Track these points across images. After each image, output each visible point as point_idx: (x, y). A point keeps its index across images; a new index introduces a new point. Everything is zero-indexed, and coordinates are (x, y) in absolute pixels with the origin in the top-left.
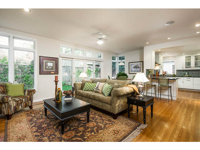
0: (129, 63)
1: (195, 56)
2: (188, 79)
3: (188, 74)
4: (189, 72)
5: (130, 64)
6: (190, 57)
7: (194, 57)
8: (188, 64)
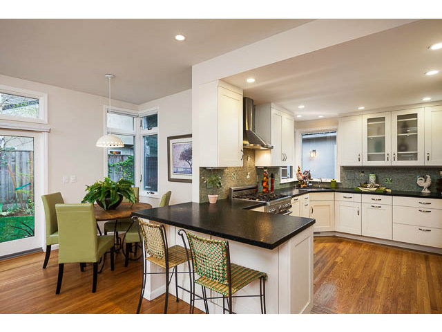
0: (169, 138)
1: (399, 117)
2: (377, 203)
3: (377, 181)
4: (381, 175)
5: (172, 141)
6: (383, 119)
7: (395, 121)
8: (377, 145)
